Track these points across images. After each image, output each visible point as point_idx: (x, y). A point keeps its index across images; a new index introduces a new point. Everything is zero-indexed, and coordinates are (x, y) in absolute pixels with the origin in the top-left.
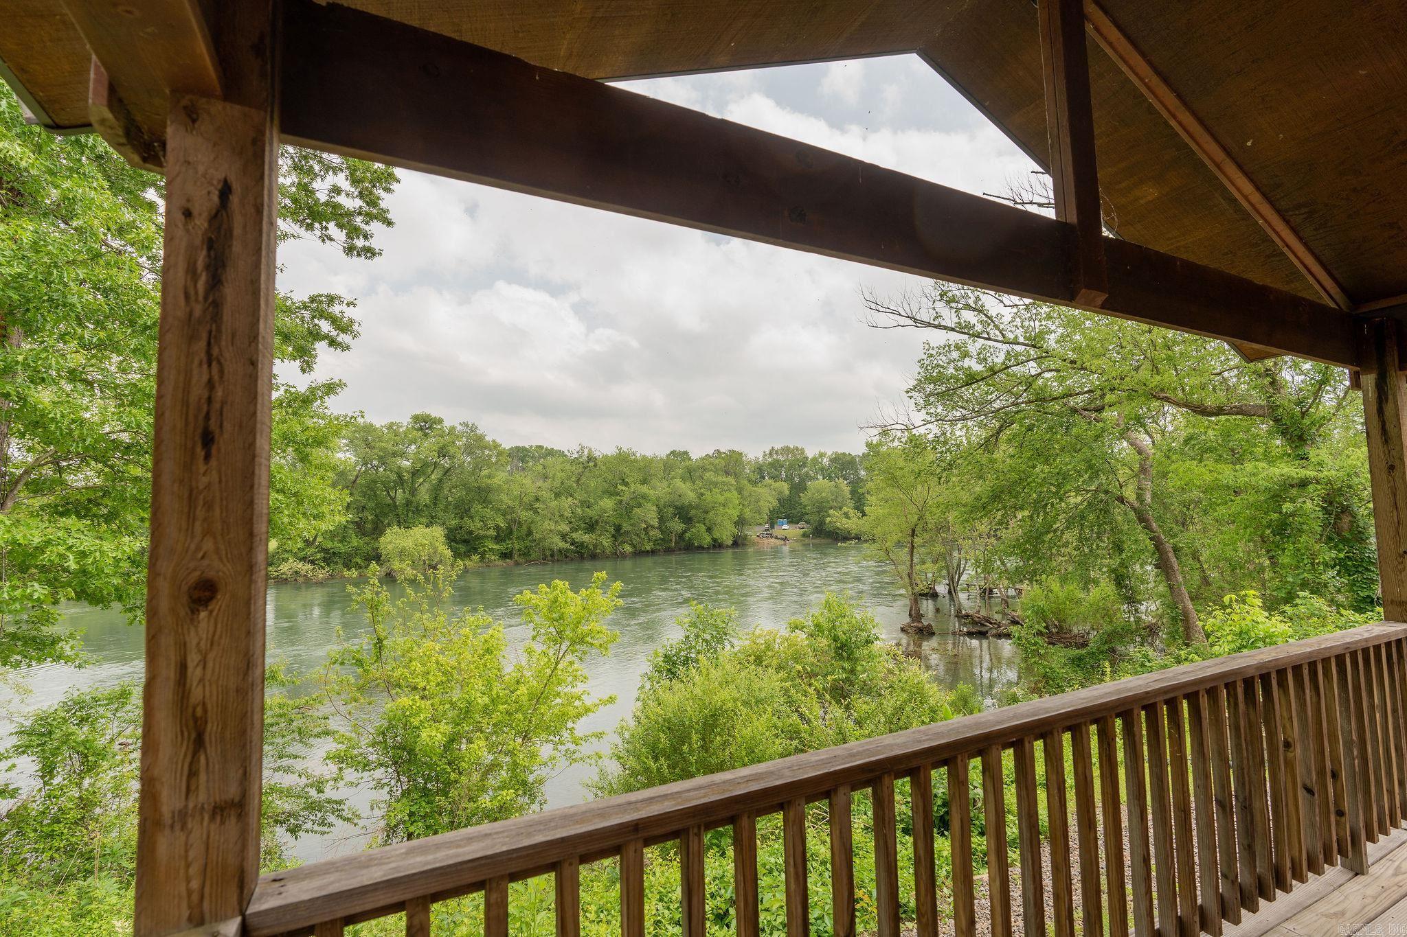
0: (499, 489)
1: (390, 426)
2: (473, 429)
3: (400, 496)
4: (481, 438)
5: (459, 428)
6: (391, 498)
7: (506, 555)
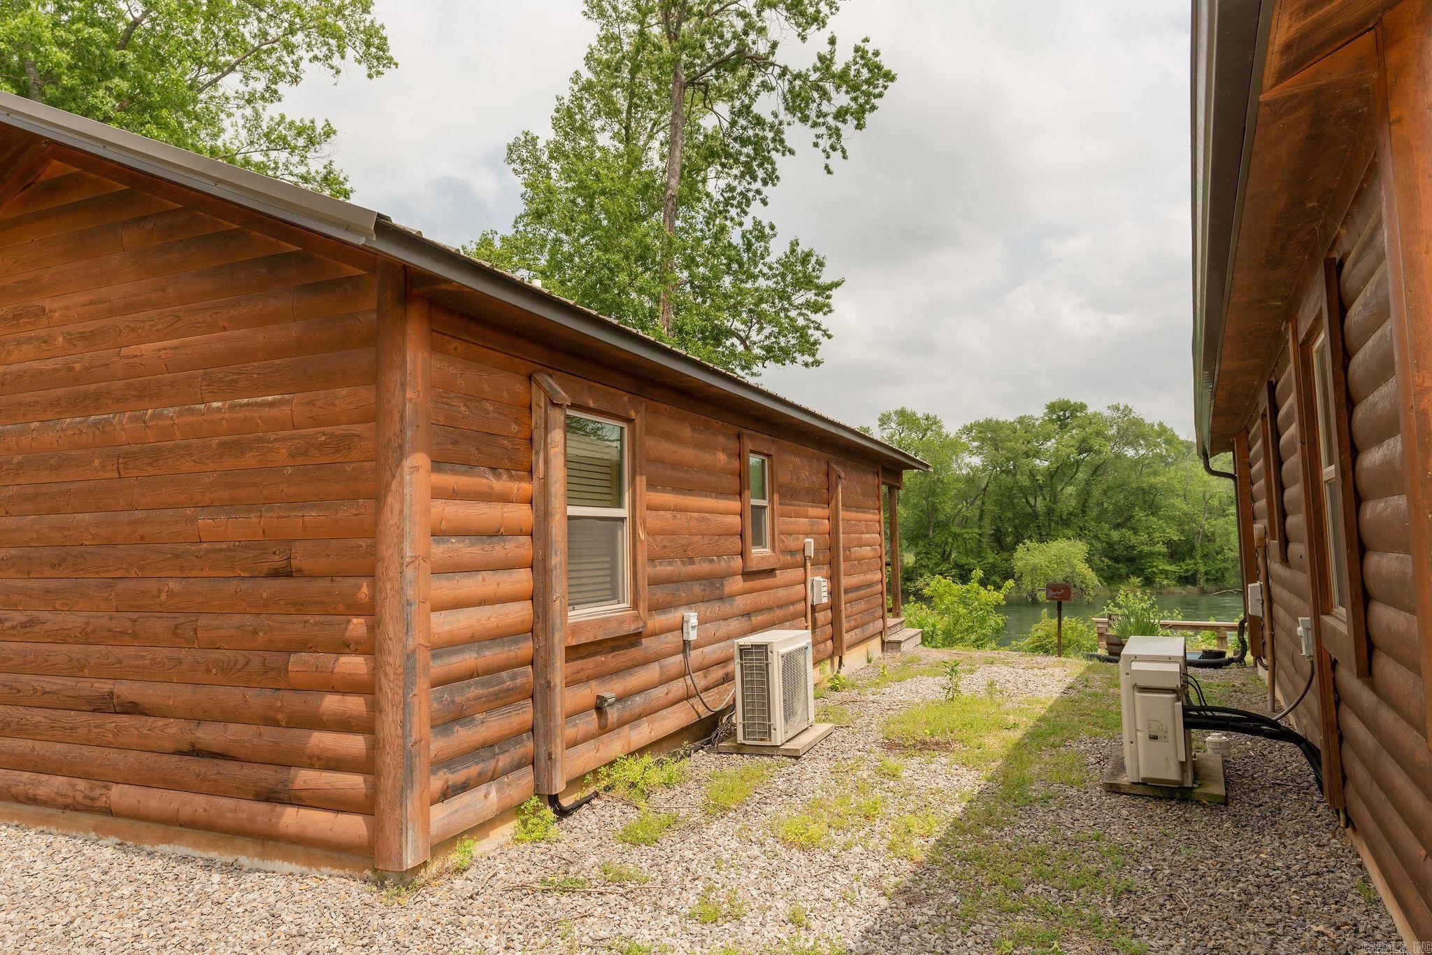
0: (1169, 491)
1: (1021, 420)
2: (1127, 411)
3: (1040, 505)
4: (1138, 423)
5: (1107, 413)
6: (1031, 506)
7: (1187, 580)
